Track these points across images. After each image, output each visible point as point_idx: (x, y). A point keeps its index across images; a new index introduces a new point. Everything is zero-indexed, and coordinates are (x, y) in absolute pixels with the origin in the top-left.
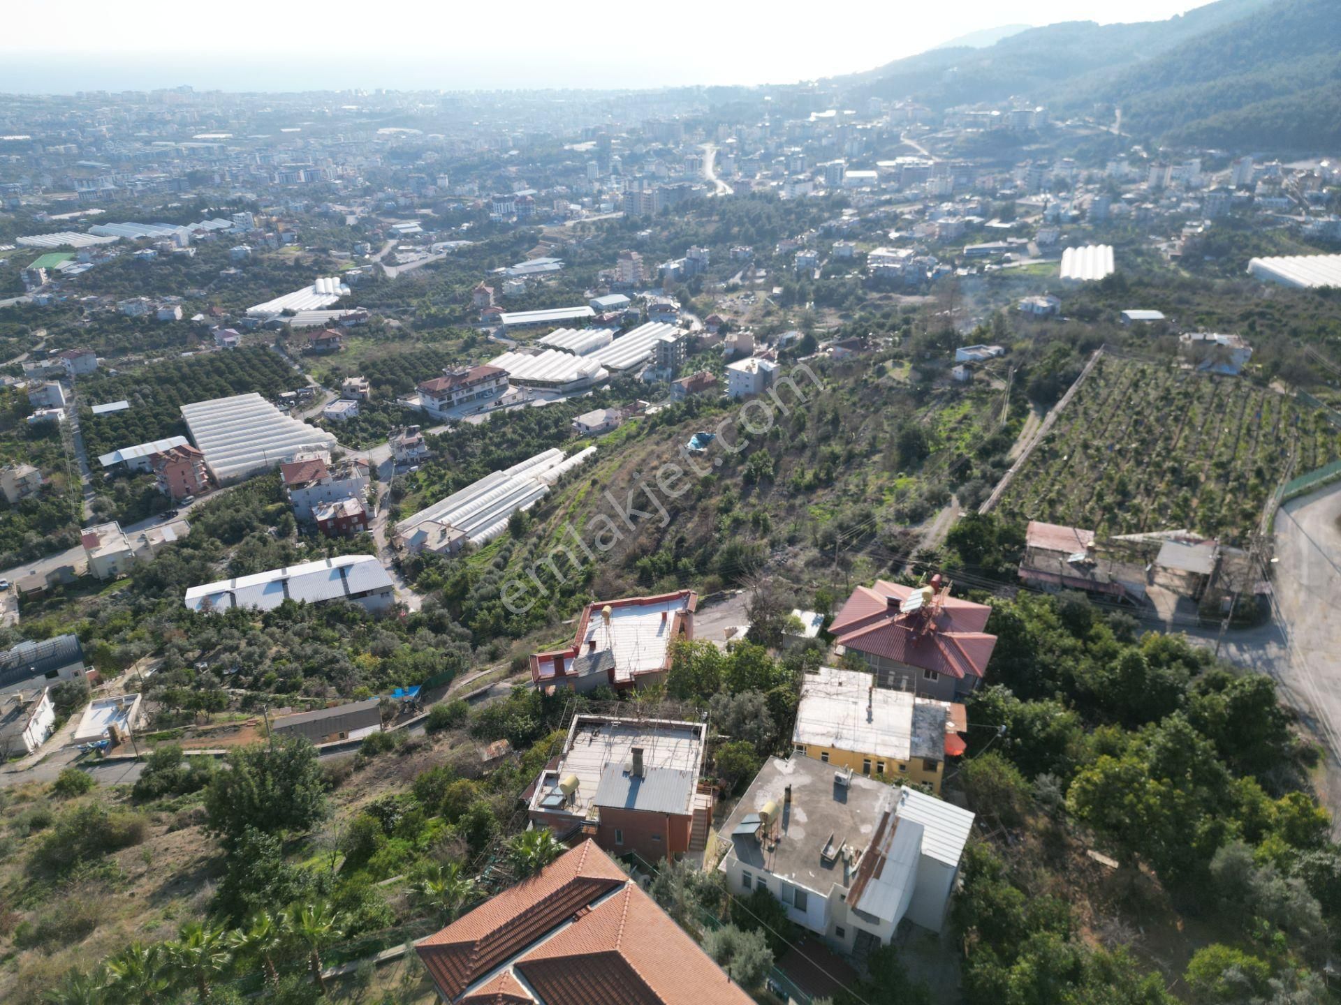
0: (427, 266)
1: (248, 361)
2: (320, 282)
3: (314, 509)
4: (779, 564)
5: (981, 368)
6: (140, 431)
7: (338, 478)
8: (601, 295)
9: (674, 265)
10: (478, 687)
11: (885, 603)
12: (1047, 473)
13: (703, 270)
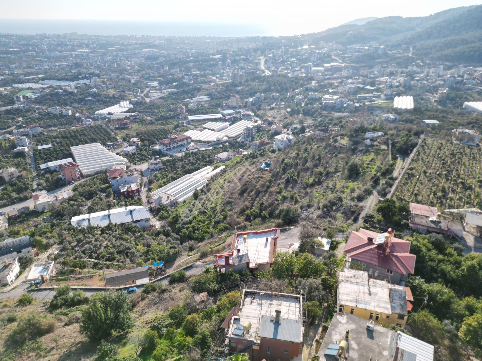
0: (160, 98)
1: (96, 131)
2: (122, 103)
3: (120, 187)
4: (307, 216)
5: (376, 140)
6: (55, 156)
7: (129, 176)
8: (224, 110)
9: (251, 100)
10: (188, 264)
11: (366, 239)
12: (412, 183)
13: (261, 101)
